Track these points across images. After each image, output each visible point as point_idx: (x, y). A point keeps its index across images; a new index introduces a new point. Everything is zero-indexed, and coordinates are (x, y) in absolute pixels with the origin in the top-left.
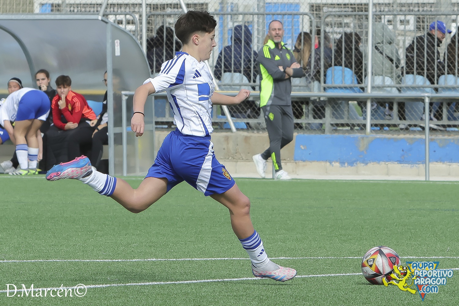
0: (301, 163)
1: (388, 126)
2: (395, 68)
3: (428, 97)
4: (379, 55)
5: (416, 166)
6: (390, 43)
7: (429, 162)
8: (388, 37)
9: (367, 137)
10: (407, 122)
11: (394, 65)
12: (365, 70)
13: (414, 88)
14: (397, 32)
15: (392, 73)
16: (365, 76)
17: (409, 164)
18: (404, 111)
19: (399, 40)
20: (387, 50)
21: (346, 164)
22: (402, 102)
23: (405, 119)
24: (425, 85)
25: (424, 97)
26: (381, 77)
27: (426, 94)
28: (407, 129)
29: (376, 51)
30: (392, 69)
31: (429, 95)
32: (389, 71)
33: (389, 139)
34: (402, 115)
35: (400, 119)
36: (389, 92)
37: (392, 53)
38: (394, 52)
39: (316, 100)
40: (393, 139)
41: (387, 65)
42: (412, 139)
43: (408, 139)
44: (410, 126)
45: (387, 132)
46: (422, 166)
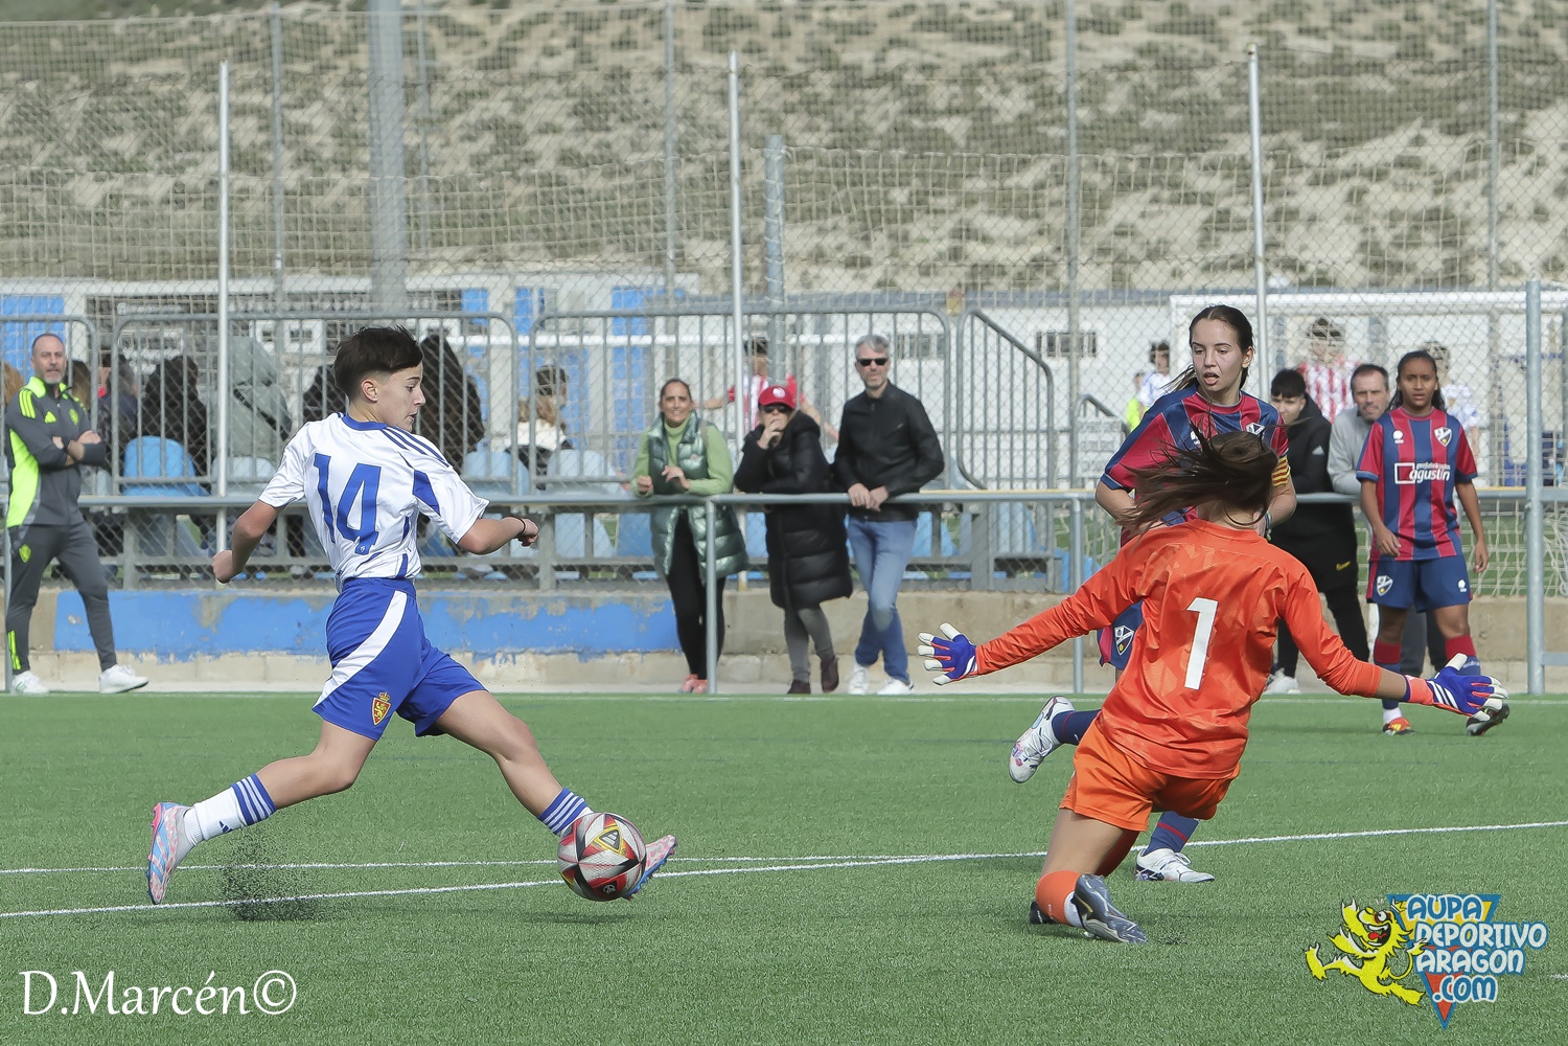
0: (70, 656)
1: (266, 569)
2: (279, 439)
4: (244, 409)
6: (268, 383)
8: (263, 370)
9: (218, 596)
10: (307, 562)
11: (278, 433)
12: (213, 445)
14: (283, 358)
15: (272, 450)
16: (213, 458)
18: (301, 537)
19: (289, 377)
20: (262, 398)
21: (172, 658)
22: (295, 517)
23: (303, 554)
26: (247, 460)
28: (307, 576)
29: (238, 401)
30: (273, 442)
32: (266, 446)
33: (268, 599)
34: (297, 545)
35: (293, 554)
37: (273, 406)
38: (278, 402)
39: (101, 513)
40: (276, 599)
41: (262, 433)
43: (310, 598)
44: (315, 568)
45: (265, 584)
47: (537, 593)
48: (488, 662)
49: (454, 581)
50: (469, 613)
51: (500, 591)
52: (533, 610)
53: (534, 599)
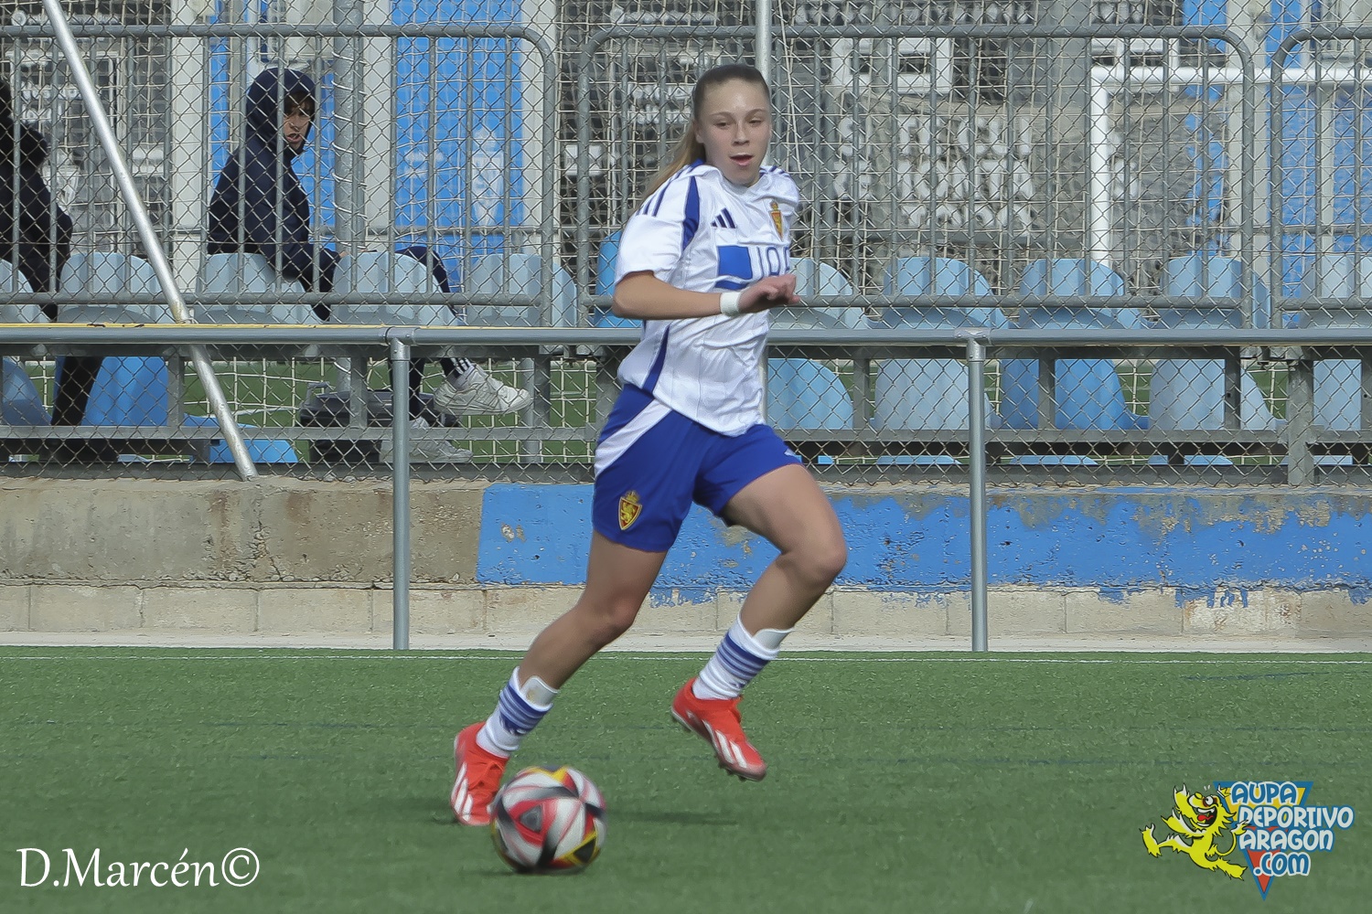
0: (504, 593)
1: (834, 449)
3: (980, 341)
5: (939, 600)
7: (986, 584)
13: (926, 309)
17: (911, 591)
21: (675, 596)
24: (970, 297)
25: (965, 341)
27: (974, 333)
31: (986, 333)
36: (837, 323)
40: (851, 497)
42: (922, 496)
43: (907, 497)
45: (830, 474)
46: (960, 600)
47: (1282, 489)
48: (1201, 604)
49: (1147, 470)
50: (1170, 523)
51: (1222, 487)
52: (1277, 515)
53: (1277, 498)
